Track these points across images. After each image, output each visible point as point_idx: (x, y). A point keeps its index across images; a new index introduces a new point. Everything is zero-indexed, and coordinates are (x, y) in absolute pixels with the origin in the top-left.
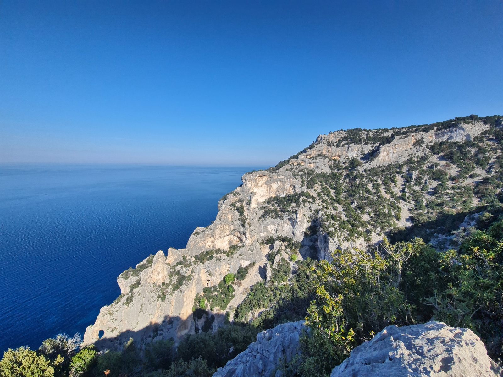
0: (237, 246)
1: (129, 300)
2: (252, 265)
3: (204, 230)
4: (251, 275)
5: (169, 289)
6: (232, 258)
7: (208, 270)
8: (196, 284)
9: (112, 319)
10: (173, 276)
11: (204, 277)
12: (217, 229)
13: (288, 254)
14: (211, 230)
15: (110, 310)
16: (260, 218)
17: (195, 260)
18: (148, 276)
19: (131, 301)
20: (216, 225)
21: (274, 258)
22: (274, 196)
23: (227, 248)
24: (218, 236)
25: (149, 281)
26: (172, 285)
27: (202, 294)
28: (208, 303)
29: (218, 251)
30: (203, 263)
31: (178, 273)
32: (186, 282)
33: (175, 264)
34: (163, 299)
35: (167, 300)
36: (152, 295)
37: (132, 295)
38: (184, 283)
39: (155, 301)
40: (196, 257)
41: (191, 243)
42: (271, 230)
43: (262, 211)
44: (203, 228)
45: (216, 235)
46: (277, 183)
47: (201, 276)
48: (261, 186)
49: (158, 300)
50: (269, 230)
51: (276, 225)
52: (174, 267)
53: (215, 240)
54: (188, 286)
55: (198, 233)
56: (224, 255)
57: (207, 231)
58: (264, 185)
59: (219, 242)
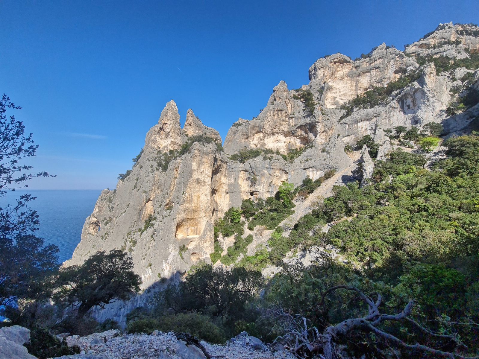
6: (291, 162)
9: (110, 208)
11: (244, 186)
12: (268, 117)
15: (112, 196)
16: (342, 118)
23: (283, 151)
24: (269, 130)
25: (153, 146)
28: (246, 221)
29: (269, 151)
30: (244, 162)
35: (170, 168)
39: (154, 171)
40: (235, 156)
42: (363, 129)
46: (368, 74)
47: (240, 182)
48: (341, 79)
49: (157, 170)
50: (359, 129)
51: (375, 119)
53: (264, 136)
55: (240, 125)
56: (279, 156)
58: (346, 79)
59: (271, 141)
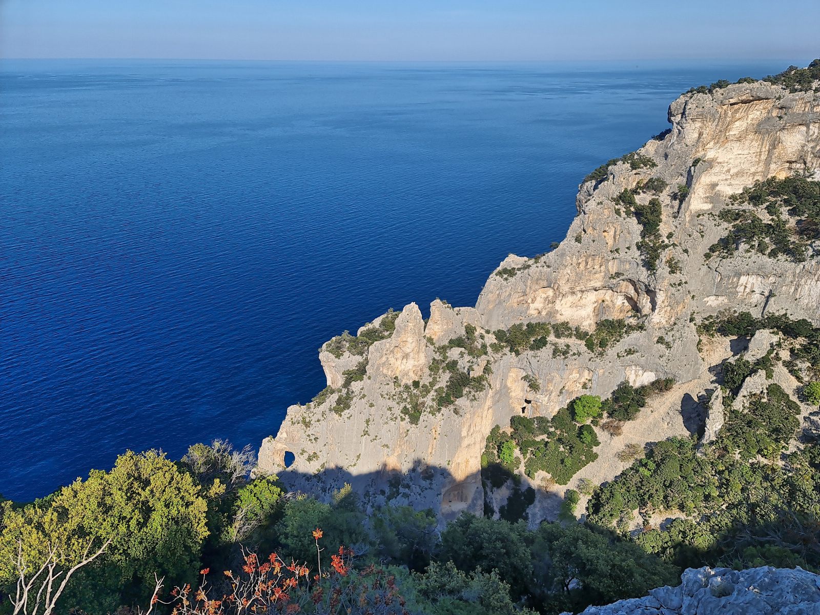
0: (620, 323)
1: (343, 404)
2: (662, 386)
3: (529, 266)
4: (656, 414)
5: (429, 400)
6: (601, 354)
7: (530, 373)
8: (496, 402)
9: (309, 436)
10: (441, 371)
11: (518, 391)
12: (566, 266)
13: (799, 379)
14: (548, 267)
15: (305, 415)
16: (713, 249)
17: (496, 341)
18: (384, 359)
19: (348, 407)
20: (563, 255)
21: (743, 381)
22: (782, 176)
23: (588, 325)
24: (565, 288)
25: (385, 371)
26: (436, 391)
27: (509, 431)
28: (521, 456)
29: (562, 329)
30: (517, 353)
31: (452, 366)
32: (470, 392)
33: (446, 343)
34: (414, 419)
35: (424, 424)
36: (391, 403)
37: (347, 393)
38: (464, 392)
39: (396, 418)
40: (500, 335)
41: (490, 295)
42: (748, 290)
43: (725, 225)
44: (526, 258)
45: (562, 282)
46: (804, 128)
47: (509, 384)
48: (739, 139)
49: (403, 419)
50: (740, 289)
51: (772, 279)
52: (443, 349)
53: (555, 297)
54: (475, 403)
55: (511, 272)
56: (579, 342)
57: (536, 268)
58: (751, 137)
59: (569, 304)
